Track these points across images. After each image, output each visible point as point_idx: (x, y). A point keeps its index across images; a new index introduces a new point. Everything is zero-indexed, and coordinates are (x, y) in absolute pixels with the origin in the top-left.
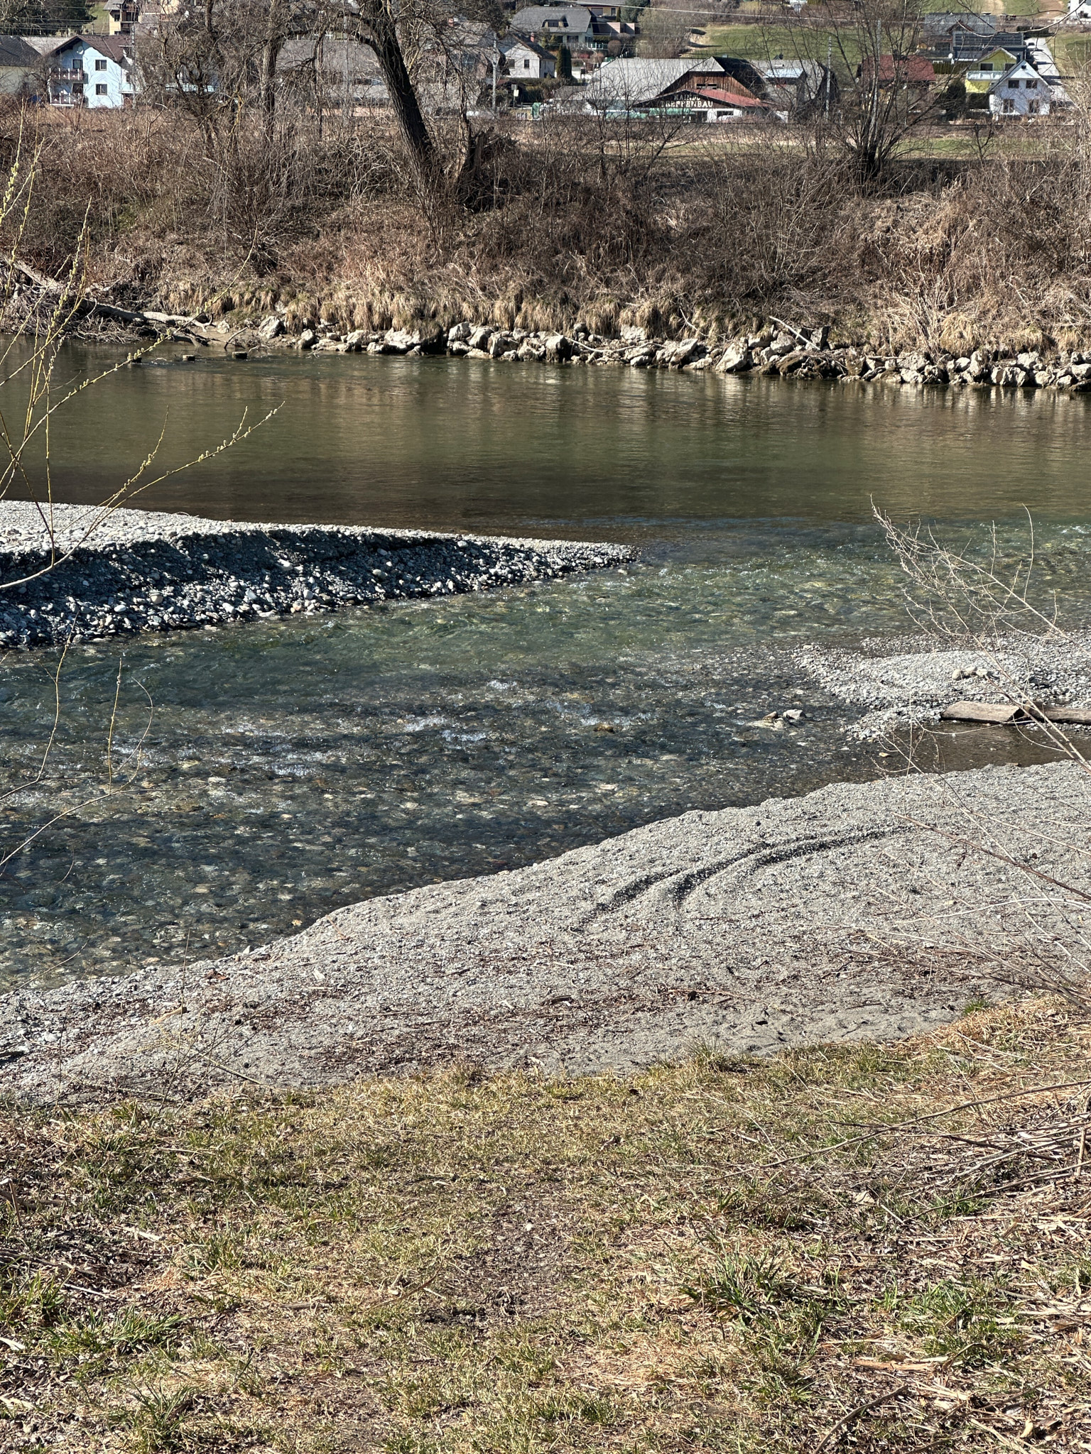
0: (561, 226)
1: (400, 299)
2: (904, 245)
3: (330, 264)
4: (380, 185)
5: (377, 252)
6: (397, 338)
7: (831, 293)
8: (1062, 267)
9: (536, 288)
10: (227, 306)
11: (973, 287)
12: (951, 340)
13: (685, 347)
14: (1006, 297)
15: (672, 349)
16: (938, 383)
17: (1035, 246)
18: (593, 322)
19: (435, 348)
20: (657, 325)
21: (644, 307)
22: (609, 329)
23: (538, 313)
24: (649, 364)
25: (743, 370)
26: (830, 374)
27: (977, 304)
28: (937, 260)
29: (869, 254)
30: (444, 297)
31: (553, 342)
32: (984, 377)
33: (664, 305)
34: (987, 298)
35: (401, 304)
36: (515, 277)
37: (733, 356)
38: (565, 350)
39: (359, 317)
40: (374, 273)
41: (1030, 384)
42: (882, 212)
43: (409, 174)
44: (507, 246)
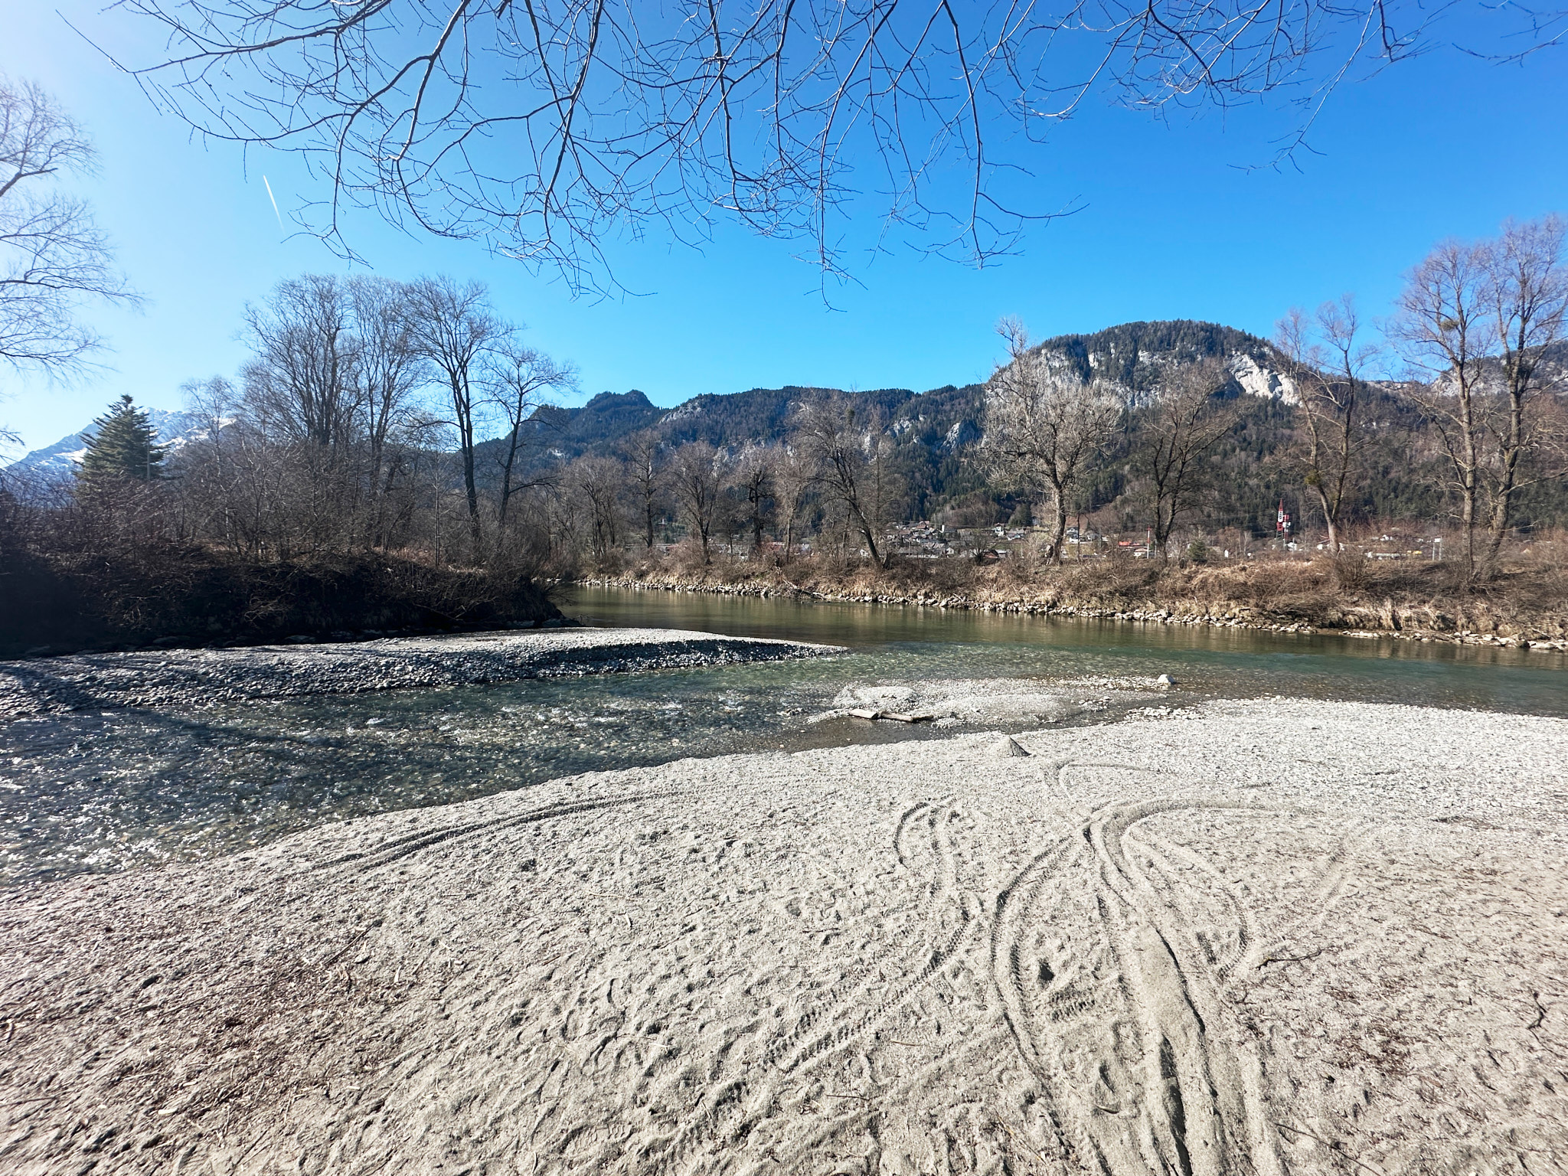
0: (906, 573)
1: (868, 589)
2: (987, 577)
3: (854, 582)
4: (867, 564)
5: (865, 578)
6: (867, 598)
7: (968, 588)
8: (1026, 582)
9: (899, 587)
10: (832, 591)
11: (1003, 587)
12: (997, 599)
13: (932, 601)
14: (1011, 589)
15: (929, 601)
16: (994, 610)
17: (1019, 577)
18: (911, 595)
19: (875, 601)
20: (926, 596)
21: (923, 591)
22: (915, 596)
23: (899, 593)
24: (924, 605)
25: (946, 606)
26: (966, 607)
27: (1004, 591)
28: (995, 581)
29: (978, 579)
30: (878, 589)
31: (901, 599)
32: (1005, 608)
33: (928, 591)
34: (1007, 589)
35: (868, 591)
36: (894, 584)
37: (944, 603)
38: (904, 601)
39: (859, 594)
40: (863, 584)
41: (1017, 611)
42: (982, 569)
43: (873, 562)
44: (893, 578)
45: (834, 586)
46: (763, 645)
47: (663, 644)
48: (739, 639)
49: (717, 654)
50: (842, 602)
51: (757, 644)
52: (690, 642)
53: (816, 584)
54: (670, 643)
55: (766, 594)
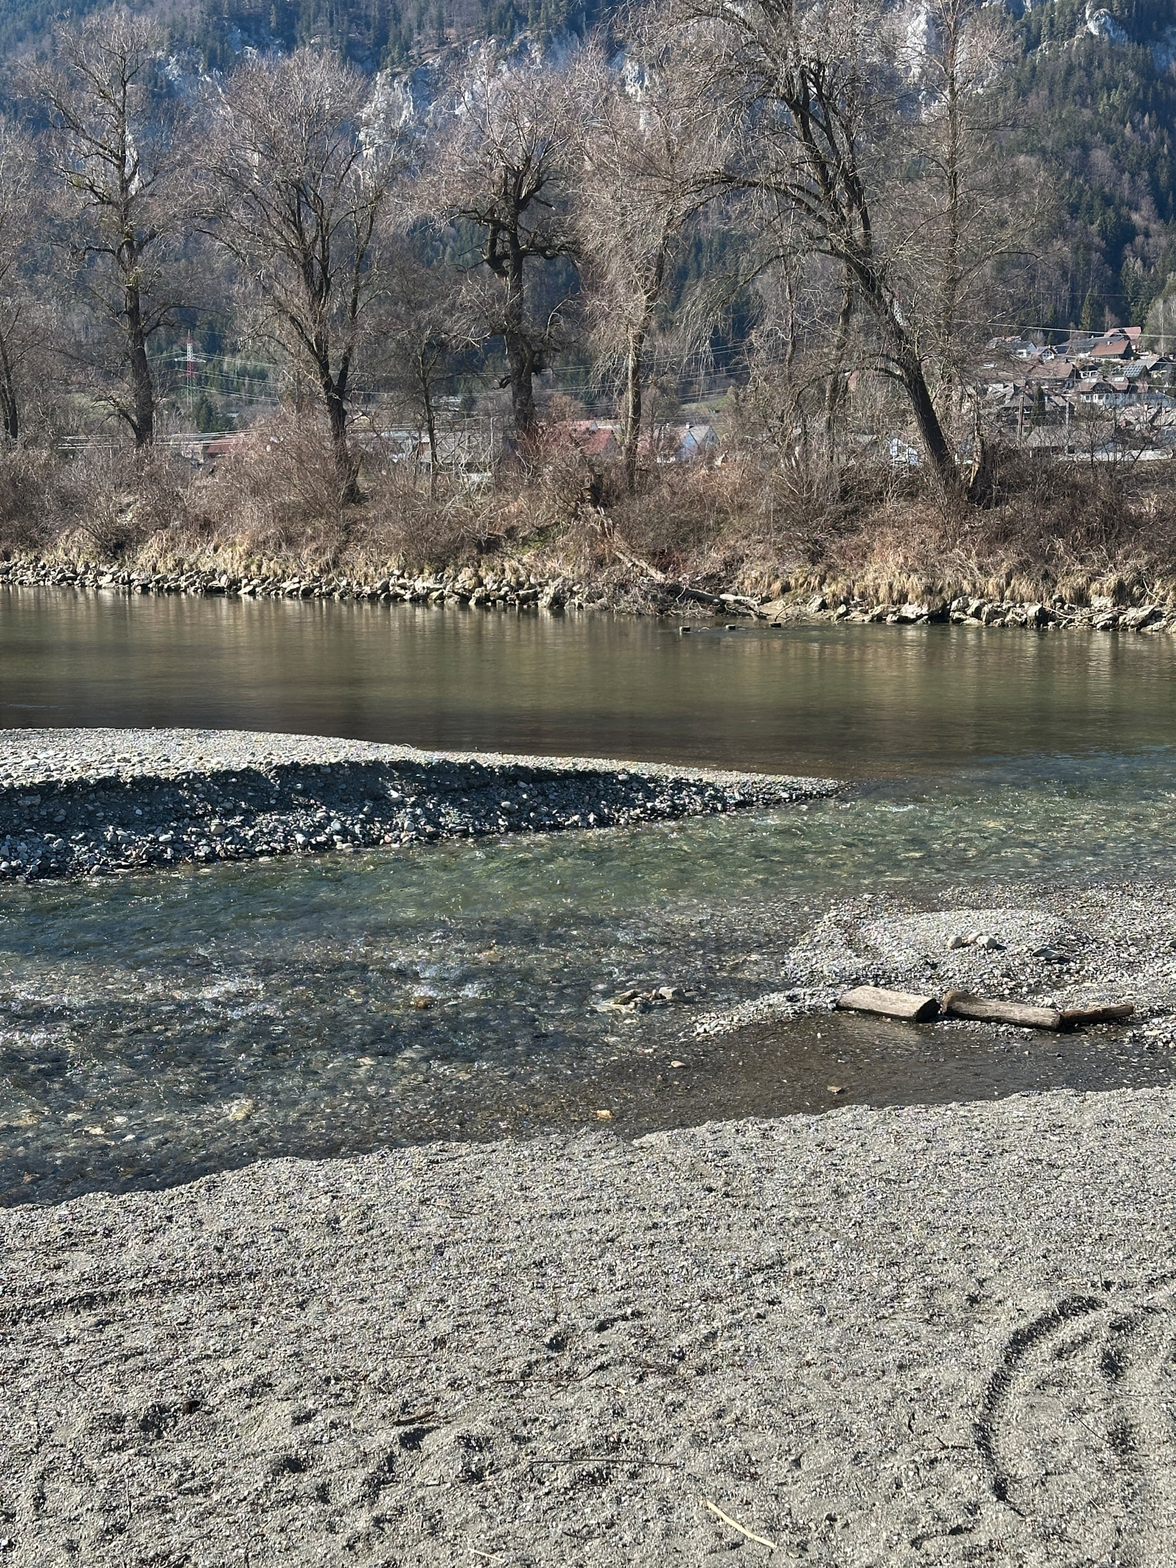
0: (1050, 516)
1: (914, 578)
3: (864, 554)
4: (911, 489)
5: (902, 541)
6: (909, 611)
9: (1023, 567)
10: (786, 589)
13: (1142, 613)
15: (1134, 614)
18: (1067, 593)
19: (939, 618)
20: (1122, 595)
21: (1111, 580)
22: (1081, 599)
23: (1023, 587)
24: (1113, 627)
30: (949, 576)
31: (1032, 610)
33: (1128, 577)
35: (914, 584)
36: (1007, 558)
38: (1043, 617)
39: (882, 594)
40: (894, 559)
43: (933, 480)
44: (1004, 534)
45: (795, 571)
46: (542, 776)
47: (193, 780)
48: (460, 758)
49: (384, 809)
50: (824, 626)
51: (521, 772)
52: (290, 772)
53: (732, 564)
54: (221, 777)
55: (557, 603)
